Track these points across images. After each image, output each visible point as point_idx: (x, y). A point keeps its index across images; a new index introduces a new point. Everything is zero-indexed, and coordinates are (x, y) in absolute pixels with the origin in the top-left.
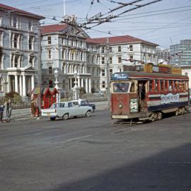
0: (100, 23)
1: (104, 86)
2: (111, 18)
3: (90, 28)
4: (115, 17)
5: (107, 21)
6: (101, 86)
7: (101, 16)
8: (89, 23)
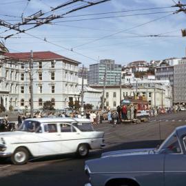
0: (38, 25)
1: (22, 104)
2: (53, 18)
3: (23, 31)
4: (58, 17)
5: (47, 22)
6: (19, 104)
7: (42, 15)
8: (24, 24)
